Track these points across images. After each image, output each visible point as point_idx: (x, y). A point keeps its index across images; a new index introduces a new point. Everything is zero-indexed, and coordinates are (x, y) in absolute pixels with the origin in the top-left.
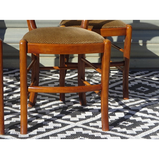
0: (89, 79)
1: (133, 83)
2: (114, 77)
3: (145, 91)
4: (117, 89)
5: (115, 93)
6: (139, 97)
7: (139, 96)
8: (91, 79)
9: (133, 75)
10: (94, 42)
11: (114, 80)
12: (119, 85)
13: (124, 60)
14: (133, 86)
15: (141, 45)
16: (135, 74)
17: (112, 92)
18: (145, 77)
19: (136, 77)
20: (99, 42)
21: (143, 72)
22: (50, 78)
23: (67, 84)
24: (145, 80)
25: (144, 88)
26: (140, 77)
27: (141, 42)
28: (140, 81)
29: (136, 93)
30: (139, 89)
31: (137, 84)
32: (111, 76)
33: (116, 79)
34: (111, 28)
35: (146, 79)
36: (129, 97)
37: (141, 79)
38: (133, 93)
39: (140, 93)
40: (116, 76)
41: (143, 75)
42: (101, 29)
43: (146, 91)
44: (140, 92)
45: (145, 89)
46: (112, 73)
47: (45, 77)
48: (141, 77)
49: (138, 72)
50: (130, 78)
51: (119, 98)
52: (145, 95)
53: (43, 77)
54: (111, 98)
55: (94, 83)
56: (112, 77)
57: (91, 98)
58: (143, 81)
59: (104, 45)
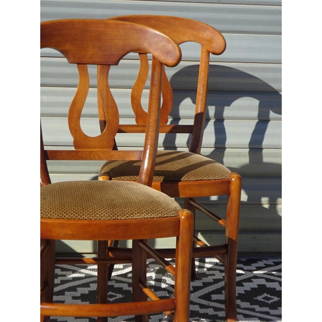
0: (160, 276)
1: (248, 286)
2: (211, 272)
3: (271, 303)
4: (215, 299)
5: (211, 307)
6: (257, 317)
7: (258, 315)
8: (164, 278)
9: (249, 267)
10: (160, 215)
11: (210, 279)
12: (219, 289)
13: (227, 243)
14: (248, 291)
15: (266, 206)
16: (253, 266)
17: (204, 305)
18: (274, 271)
19: (255, 272)
20: (170, 214)
21: (270, 260)
22: (82, 273)
23: (115, 286)
24: (272, 278)
25: (269, 296)
26: (262, 272)
27: (265, 201)
28: (263, 282)
29: (253, 307)
30: (260, 298)
31: (257, 287)
32: (205, 269)
33: (215, 277)
34: (198, 180)
35: (276, 276)
36: (238, 316)
37: (265, 276)
38: (248, 307)
39: (260, 308)
40: (216, 270)
41: (270, 269)
42: (180, 184)
43: (274, 302)
44: (261, 304)
45: (271, 299)
46: (207, 263)
47: (71, 272)
48: (266, 272)
49: (261, 260)
50: (243, 274)
51: (217, 319)
52: (270, 311)
53: (68, 272)
54: (202, 319)
55: (169, 284)
56: (208, 273)
57: (160, 318)
58: (268, 280)
59: (180, 220)
